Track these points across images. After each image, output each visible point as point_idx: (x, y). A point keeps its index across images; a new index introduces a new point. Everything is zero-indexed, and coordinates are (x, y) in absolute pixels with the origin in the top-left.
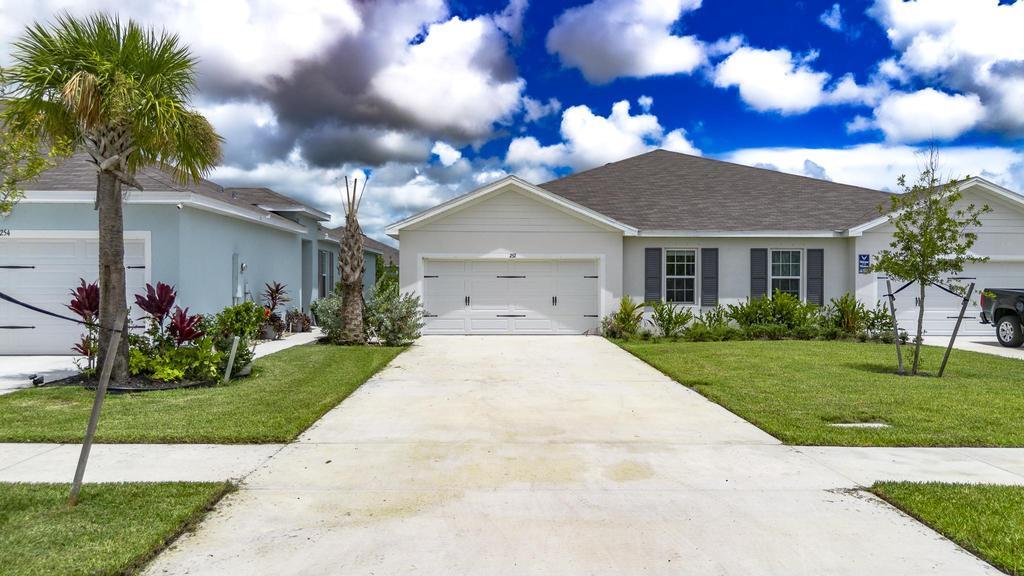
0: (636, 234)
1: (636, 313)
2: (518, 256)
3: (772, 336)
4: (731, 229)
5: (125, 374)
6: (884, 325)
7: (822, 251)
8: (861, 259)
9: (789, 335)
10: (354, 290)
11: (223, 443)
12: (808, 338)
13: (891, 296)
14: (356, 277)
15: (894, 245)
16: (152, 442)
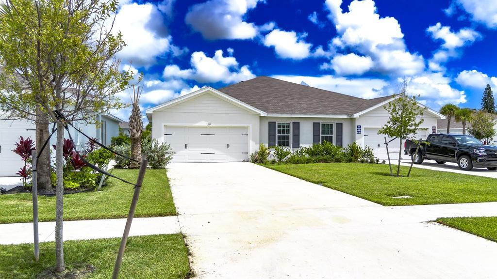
0: (266, 115)
1: (267, 151)
2: (212, 125)
3: (326, 161)
4: (305, 114)
5: (50, 186)
6: (369, 155)
7: (342, 124)
8: (358, 127)
9: (332, 161)
10: (137, 141)
11: (145, 217)
12: (340, 162)
13: (386, 143)
14: (139, 135)
15: (389, 123)
16: (109, 218)
